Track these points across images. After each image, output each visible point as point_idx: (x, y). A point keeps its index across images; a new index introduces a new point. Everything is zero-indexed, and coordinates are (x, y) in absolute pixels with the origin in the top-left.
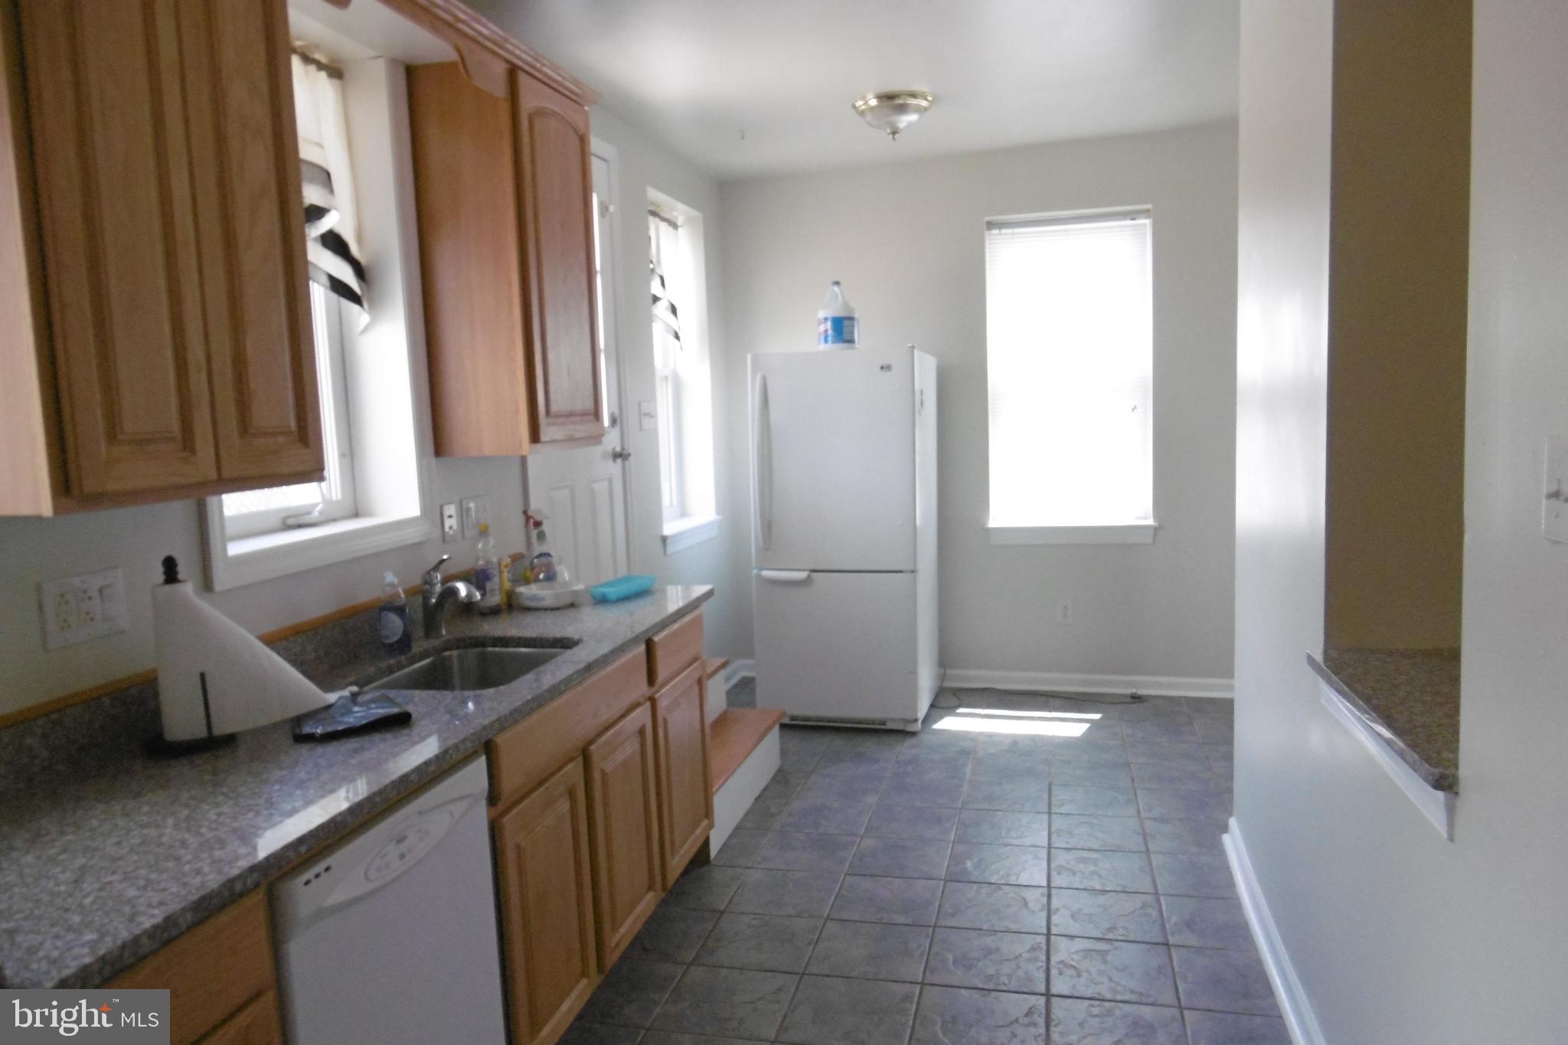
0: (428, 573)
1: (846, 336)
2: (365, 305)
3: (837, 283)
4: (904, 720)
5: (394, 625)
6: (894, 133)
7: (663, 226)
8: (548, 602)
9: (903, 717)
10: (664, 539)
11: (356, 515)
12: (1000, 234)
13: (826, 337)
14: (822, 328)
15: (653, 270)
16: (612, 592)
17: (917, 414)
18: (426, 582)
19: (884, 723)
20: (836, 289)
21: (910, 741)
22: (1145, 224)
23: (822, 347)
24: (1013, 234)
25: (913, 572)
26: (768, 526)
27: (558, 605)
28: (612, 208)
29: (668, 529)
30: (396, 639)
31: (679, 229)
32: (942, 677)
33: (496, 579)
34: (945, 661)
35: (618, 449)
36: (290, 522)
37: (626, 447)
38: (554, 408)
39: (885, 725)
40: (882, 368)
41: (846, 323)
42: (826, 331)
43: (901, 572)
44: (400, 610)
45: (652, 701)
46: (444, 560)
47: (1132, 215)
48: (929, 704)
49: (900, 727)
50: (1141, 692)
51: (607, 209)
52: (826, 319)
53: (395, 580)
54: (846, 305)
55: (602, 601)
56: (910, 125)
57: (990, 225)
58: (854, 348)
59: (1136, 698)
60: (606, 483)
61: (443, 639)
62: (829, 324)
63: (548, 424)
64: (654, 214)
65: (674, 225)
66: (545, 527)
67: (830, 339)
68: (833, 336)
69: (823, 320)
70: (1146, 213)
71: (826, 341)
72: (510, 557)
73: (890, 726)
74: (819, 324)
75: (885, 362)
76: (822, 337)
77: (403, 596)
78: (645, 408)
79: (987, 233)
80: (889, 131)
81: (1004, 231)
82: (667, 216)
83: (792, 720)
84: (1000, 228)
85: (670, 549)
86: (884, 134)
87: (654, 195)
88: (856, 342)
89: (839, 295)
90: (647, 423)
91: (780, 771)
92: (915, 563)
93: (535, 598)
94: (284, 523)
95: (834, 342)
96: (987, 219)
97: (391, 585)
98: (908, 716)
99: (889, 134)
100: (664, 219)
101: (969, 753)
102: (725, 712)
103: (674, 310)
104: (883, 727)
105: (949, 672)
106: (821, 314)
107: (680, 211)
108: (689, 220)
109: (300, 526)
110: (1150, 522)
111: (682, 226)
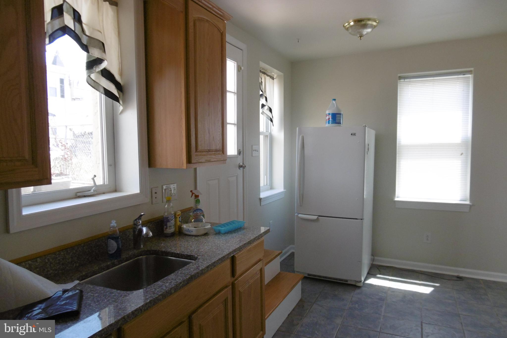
0: (136, 220)
1: (337, 121)
2: (121, 102)
3: (335, 100)
4: (355, 281)
5: (113, 245)
6: (361, 37)
7: (268, 78)
8: (194, 233)
9: (355, 280)
10: (260, 199)
11: (116, 191)
12: (404, 81)
13: (329, 121)
14: (327, 118)
15: (261, 95)
16: (223, 229)
17: (366, 153)
18: (135, 224)
19: (347, 281)
20: (334, 102)
21: (358, 291)
22: (469, 77)
23: (327, 125)
24: (410, 81)
25: (361, 219)
26: (302, 197)
27: (198, 235)
28: (242, 68)
29: (263, 195)
30: (113, 252)
31: (275, 79)
32: (373, 260)
33: (173, 222)
34: (374, 254)
35: (241, 164)
36: (79, 194)
37: (245, 163)
38: (200, 148)
39: (347, 282)
40: (352, 134)
41: (337, 116)
42: (329, 119)
43: (357, 219)
44: (115, 239)
45: (233, 285)
46: (142, 215)
47: (464, 73)
48: (367, 273)
49: (353, 283)
50: (461, 275)
51: (241, 69)
52: (329, 114)
53: (115, 225)
54: (337, 107)
55: (218, 233)
56: (367, 33)
57: (400, 78)
58: (340, 126)
59: (460, 278)
60: (235, 178)
61: (140, 250)
62: (330, 116)
63: (197, 155)
64: (264, 73)
65: (273, 78)
66: (200, 198)
67: (330, 122)
68: (332, 121)
69: (328, 114)
70: (470, 72)
71: (329, 123)
72: (181, 211)
73: (349, 283)
74: (327, 116)
75: (353, 132)
76: (327, 121)
77: (118, 231)
78: (255, 147)
79: (399, 81)
80: (358, 36)
81: (405, 80)
82: (269, 74)
83: (308, 275)
84: (404, 79)
85: (262, 204)
86: (357, 38)
87: (263, 65)
88: (342, 123)
89: (335, 104)
90: (255, 154)
91: (301, 300)
92: (363, 215)
93: (188, 230)
94: (76, 195)
95: (332, 123)
96: (399, 75)
97: (113, 227)
98: (357, 280)
99: (359, 37)
100: (268, 76)
101: (383, 300)
102: (279, 274)
103: (270, 110)
104: (347, 283)
105: (376, 258)
106: (327, 112)
107: (275, 73)
108: (278, 76)
109: (85, 196)
110: (468, 202)
111: (276, 79)
